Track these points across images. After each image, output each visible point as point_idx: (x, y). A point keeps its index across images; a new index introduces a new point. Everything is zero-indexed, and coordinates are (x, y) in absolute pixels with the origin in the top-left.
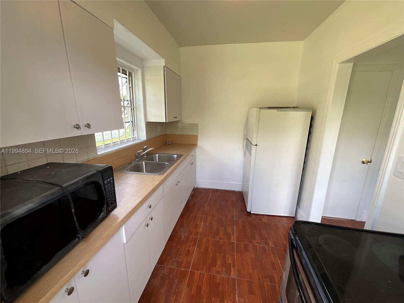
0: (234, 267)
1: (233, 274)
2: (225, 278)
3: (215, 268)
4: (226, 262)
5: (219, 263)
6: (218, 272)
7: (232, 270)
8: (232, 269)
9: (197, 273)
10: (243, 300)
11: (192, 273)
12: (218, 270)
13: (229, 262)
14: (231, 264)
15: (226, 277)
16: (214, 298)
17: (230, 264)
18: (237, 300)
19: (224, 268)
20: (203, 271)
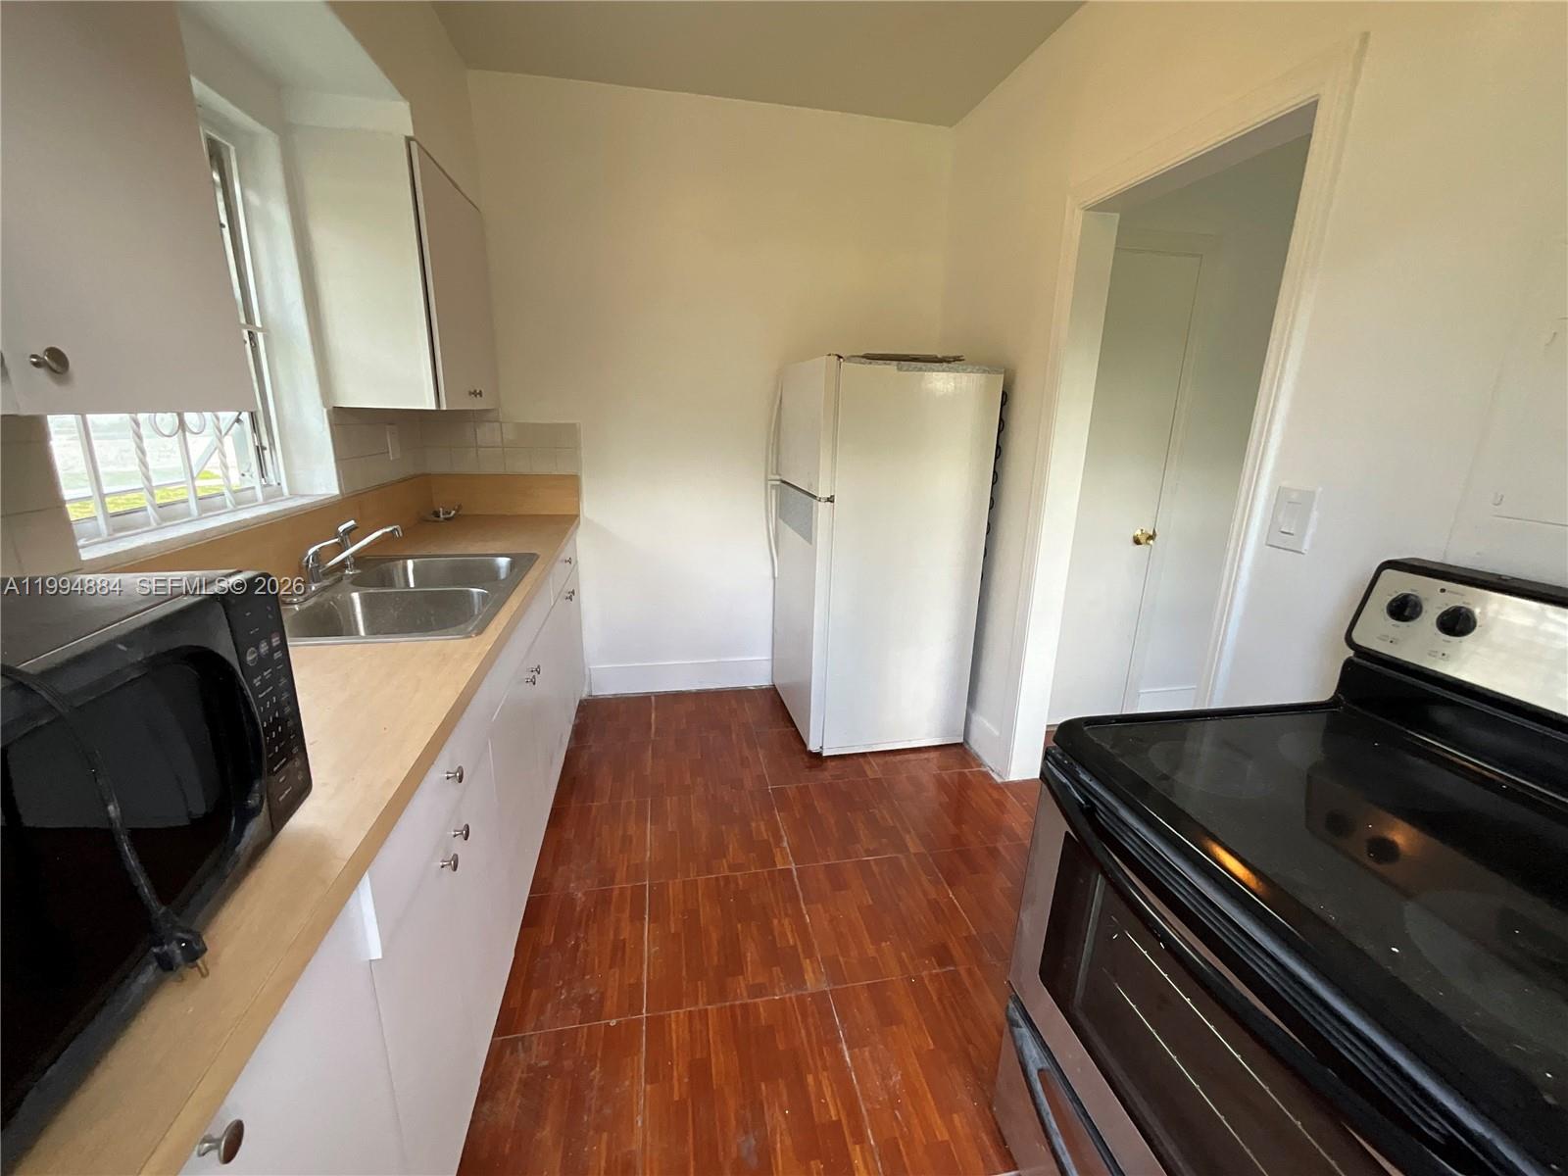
0: (810, 955)
1: (814, 980)
2: (787, 1000)
3: (741, 977)
4: (779, 946)
5: (751, 954)
6: (758, 990)
7: (804, 965)
8: (807, 964)
9: (677, 1018)
10: (867, 1054)
11: (657, 1025)
12: (757, 981)
13: (788, 941)
14: (795, 945)
15: (790, 998)
16: (766, 1086)
17: (791, 947)
18: (848, 1059)
19: (776, 970)
20: (697, 1003)
